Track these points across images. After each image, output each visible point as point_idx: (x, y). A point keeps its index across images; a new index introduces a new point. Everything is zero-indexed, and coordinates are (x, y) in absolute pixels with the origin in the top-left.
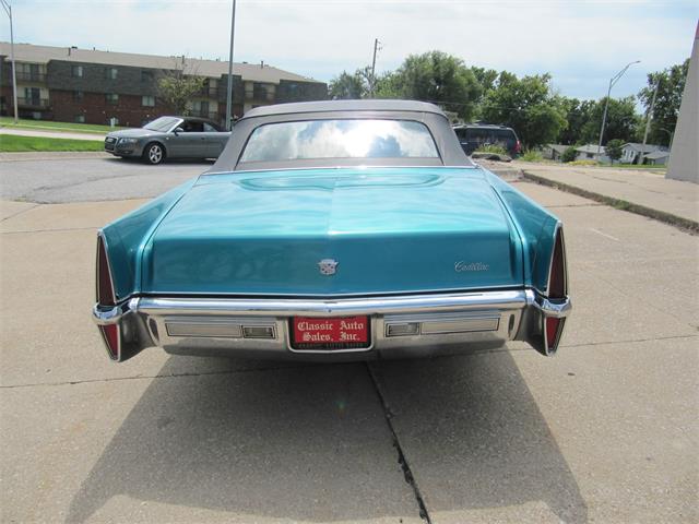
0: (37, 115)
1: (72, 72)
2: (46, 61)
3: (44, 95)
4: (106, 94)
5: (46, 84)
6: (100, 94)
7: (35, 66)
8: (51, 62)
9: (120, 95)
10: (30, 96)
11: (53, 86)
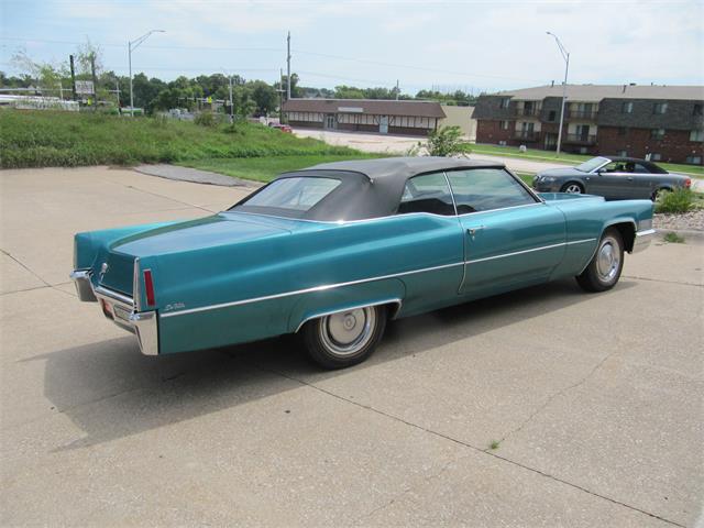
0: (584, 150)
1: (623, 109)
2: (599, 99)
3: (593, 131)
4: (651, 130)
5: (595, 121)
6: (646, 129)
7: (588, 105)
8: (604, 99)
9: (667, 131)
10: (580, 132)
11: (602, 124)
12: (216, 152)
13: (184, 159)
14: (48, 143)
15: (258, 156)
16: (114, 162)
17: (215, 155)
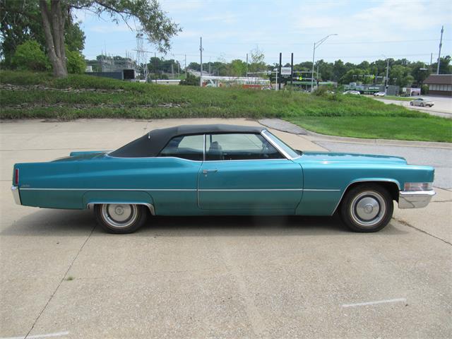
12: (311, 112)
13: (289, 116)
14: (218, 105)
15: (340, 116)
16: (249, 116)
17: (311, 114)
